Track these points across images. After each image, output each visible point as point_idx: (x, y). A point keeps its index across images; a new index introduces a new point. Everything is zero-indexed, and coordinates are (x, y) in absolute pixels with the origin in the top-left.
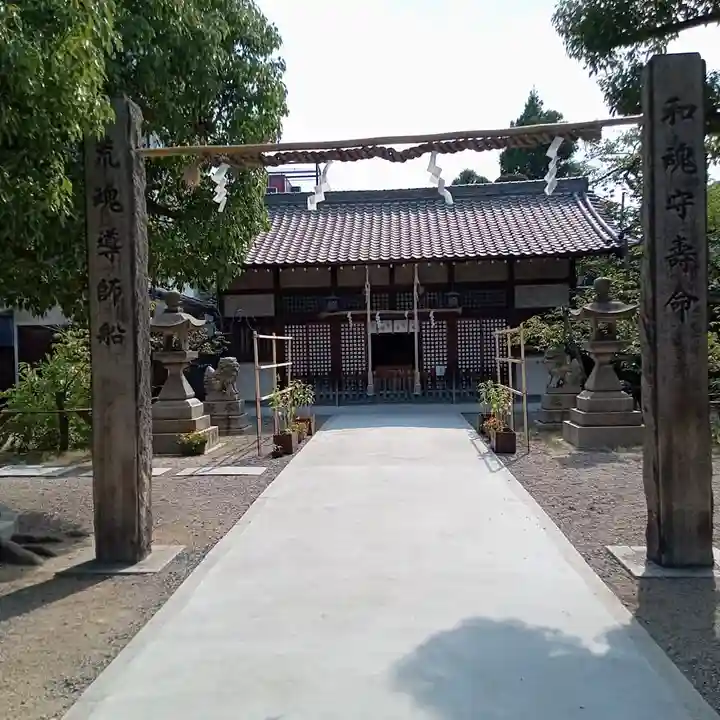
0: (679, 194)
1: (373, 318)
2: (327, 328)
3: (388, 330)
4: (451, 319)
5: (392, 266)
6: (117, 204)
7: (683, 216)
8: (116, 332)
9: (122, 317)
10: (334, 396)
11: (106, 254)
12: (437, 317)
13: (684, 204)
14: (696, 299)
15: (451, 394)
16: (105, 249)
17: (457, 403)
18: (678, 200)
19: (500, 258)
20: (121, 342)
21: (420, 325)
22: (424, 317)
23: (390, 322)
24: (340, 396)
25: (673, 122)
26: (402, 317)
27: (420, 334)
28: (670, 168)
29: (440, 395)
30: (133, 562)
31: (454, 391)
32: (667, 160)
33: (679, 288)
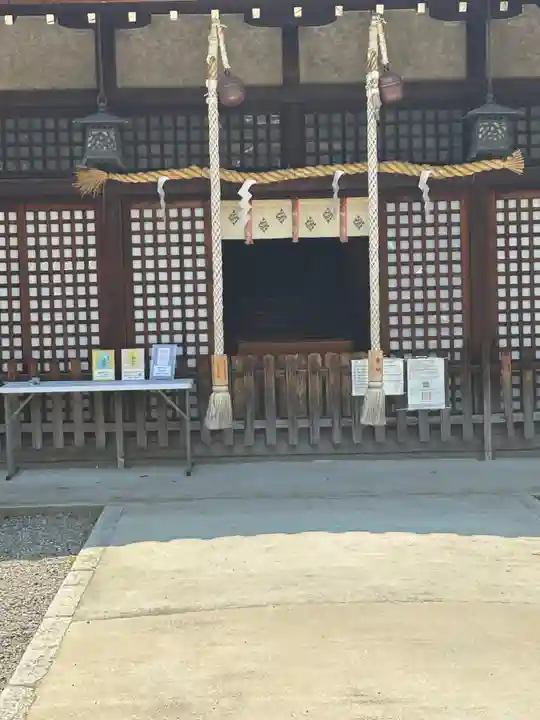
1: (230, 192)
2: (85, 221)
3: (279, 231)
10: (110, 436)
15: (478, 428)
17: (497, 453)
21: (383, 215)
22: (396, 190)
23: (287, 204)
24: (130, 435)
26: (319, 189)
27: (383, 241)
29: (446, 431)
31: (490, 419)
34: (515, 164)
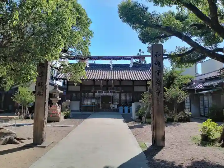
0: (158, 70)
1: (102, 92)
2: (92, 94)
3: (105, 95)
4: (120, 93)
5: (107, 81)
6: (44, 66)
7: (158, 75)
8: (41, 93)
9: (43, 90)
11: (41, 77)
12: (117, 93)
13: (159, 73)
14: (161, 91)
16: (40, 76)
18: (158, 72)
19: (130, 80)
20: (42, 95)
21: (113, 94)
22: (114, 92)
23: (106, 93)
25: (156, 57)
26: (109, 92)
27: (113, 96)
28: (156, 65)
29: (117, 110)
30: (41, 144)
32: (155, 64)
33: (158, 89)
34: (123, 91)
